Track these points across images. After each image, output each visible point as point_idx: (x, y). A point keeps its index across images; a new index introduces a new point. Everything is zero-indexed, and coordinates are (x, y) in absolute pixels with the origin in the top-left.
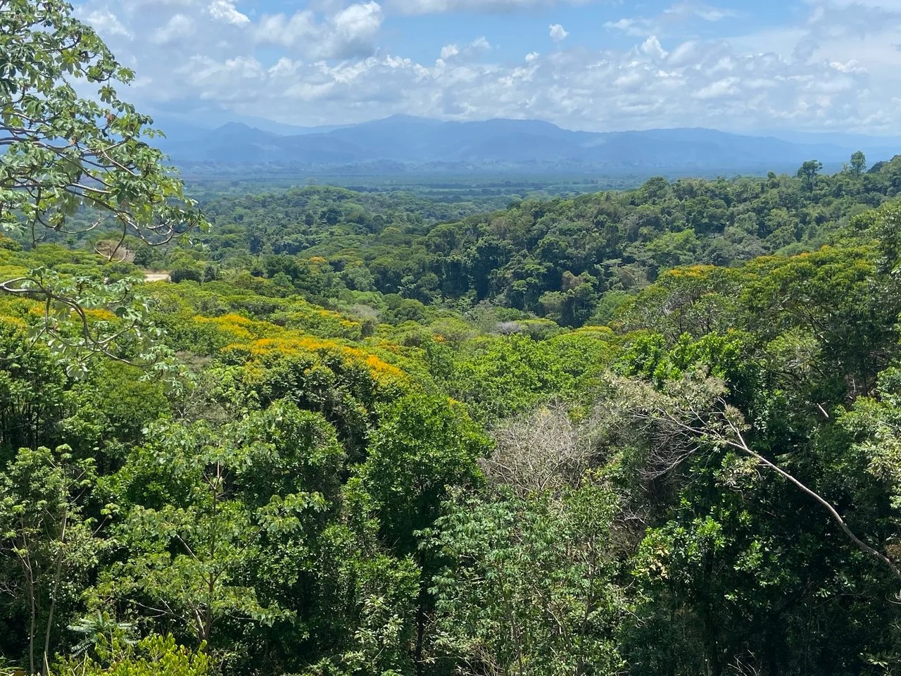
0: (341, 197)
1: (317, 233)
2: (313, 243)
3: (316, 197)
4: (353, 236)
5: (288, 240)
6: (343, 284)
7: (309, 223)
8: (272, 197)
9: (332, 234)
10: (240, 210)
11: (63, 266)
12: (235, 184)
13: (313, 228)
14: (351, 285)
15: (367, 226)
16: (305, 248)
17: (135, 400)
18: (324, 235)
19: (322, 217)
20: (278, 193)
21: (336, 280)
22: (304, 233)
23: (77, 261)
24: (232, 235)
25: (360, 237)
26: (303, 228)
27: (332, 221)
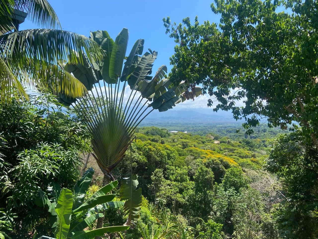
1: (261, 134)
2: (259, 136)
3: (262, 126)
4: (270, 135)
6: (263, 146)
9: (264, 134)
13: (260, 133)
15: (273, 133)
16: (258, 137)
17: (179, 163)
18: (262, 135)
22: (258, 134)
23: (202, 138)
24: (241, 134)
25: (271, 135)
26: (257, 133)
27: (265, 132)
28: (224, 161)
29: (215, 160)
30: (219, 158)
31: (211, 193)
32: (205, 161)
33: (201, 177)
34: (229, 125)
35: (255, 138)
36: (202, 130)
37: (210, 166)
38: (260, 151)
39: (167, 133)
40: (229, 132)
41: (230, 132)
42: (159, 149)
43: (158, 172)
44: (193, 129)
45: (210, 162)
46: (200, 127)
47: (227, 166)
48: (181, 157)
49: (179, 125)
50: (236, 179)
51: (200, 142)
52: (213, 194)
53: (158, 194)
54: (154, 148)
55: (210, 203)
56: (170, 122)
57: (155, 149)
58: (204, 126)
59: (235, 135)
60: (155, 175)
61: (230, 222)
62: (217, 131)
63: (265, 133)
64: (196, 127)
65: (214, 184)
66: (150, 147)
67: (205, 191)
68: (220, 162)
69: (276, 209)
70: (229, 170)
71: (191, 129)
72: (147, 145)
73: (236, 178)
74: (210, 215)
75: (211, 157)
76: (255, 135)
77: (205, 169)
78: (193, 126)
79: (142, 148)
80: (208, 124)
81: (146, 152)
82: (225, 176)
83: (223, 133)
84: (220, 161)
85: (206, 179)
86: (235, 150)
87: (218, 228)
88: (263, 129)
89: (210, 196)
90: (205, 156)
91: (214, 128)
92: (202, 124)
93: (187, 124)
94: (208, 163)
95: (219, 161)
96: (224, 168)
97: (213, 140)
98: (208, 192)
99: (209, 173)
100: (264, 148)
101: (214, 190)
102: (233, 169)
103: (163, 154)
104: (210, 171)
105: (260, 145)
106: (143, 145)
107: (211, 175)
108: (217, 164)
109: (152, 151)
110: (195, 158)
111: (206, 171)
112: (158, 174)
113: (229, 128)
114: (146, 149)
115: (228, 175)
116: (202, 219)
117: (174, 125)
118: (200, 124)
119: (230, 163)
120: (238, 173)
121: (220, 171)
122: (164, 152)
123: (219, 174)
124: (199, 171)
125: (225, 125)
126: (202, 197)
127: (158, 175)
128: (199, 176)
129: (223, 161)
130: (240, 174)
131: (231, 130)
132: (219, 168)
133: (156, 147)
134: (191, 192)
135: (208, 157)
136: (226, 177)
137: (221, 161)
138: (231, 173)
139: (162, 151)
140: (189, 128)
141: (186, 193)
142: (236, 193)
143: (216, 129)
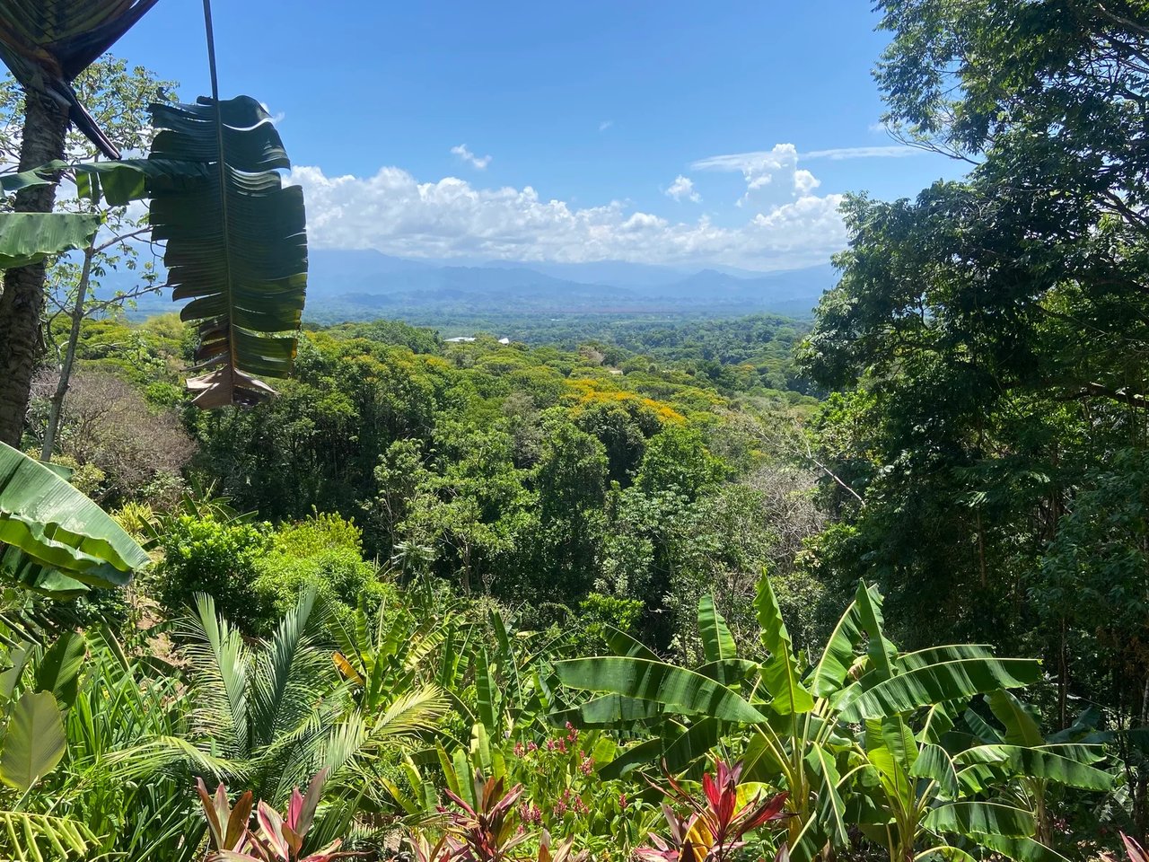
0: (779, 323)
1: (754, 348)
2: (750, 356)
3: (760, 323)
4: (781, 351)
5: (731, 353)
6: (762, 384)
7: (748, 341)
8: (727, 322)
9: (765, 349)
10: (702, 332)
11: (552, 362)
12: (704, 314)
13: (751, 345)
14: (768, 385)
16: (744, 359)
17: (481, 420)
18: (759, 350)
19: (759, 336)
20: (732, 320)
21: (756, 382)
22: (744, 348)
23: (562, 359)
25: (787, 352)
26: (744, 345)
27: (766, 340)
28: (643, 410)
29: (612, 409)
30: (625, 401)
31: (596, 517)
32: (577, 412)
33: (562, 463)
34: (653, 319)
35: (736, 361)
36: (562, 338)
37: (595, 430)
38: (751, 398)
39: (436, 341)
40: (654, 342)
41: (657, 343)
42: (403, 370)
43: (400, 452)
44: (531, 336)
45: (595, 416)
46: (553, 326)
47: (651, 428)
48: (490, 402)
49: (477, 320)
50: (683, 469)
51: (556, 371)
52: (603, 519)
53: (402, 526)
54: (382, 362)
55: (594, 553)
56: (446, 310)
57: (384, 367)
58: (570, 326)
59: (673, 353)
60: (392, 465)
61: (661, 611)
62: (614, 340)
63: (768, 345)
64: (539, 326)
65: (609, 487)
66: (365, 359)
67: (575, 512)
68: (628, 415)
69: (814, 552)
70: (659, 439)
71: (524, 333)
72: (355, 351)
73: (680, 464)
74: (594, 590)
75: (596, 399)
76: (736, 351)
77: (577, 435)
78: (532, 323)
79: (334, 364)
80: (583, 317)
81: (350, 378)
82: (646, 459)
83: (635, 348)
84: (628, 411)
85: (579, 469)
86: (674, 391)
87: (626, 613)
88: (761, 331)
89: (595, 527)
90: (574, 396)
91: (602, 331)
92: (561, 317)
93: (508, 317)
94: (588, 421)
95: (624, 413)
96: (642, 434)
97: (602, 364)
98: (586, 513)
99: (590, 451)
100: (764, 390)
101: (608, 506)
102: (670, 434)
103: (420, 389)
104: (593, 442)
105: (752, 381)
106: (337, 353)
107: (599, 453)
108: (617, 421)
109: (374, 376)
110: (540, 405)
111: (582, 443)
112: (402, 459)
113: (653, 330)
114: (347, 367)
115: (655, 455)
116: (566, 608)
117: (463, 319)
118: (556, 318)
119: (661, 418)
120: (689, 448)
121: (630, 445)
122: (423, 381)
123: (624, 457)
124: (554, 445)
125: (641, 320)
126: (564, 532)
127: (403, 463)
128: (556, 462)
129: (638, 411)
130: (695, 452)
131: (659, 336)
132: (624, 437)
133: (390, 360)
134: (527, 519)
135: (587, 400)
136: (649, 463)
137: (633, 411)
138: (665, 451)
139: (413, 378)
140: (517, 331)
141: (509, 522)
142: (686, 503)
143: (608, 336)
